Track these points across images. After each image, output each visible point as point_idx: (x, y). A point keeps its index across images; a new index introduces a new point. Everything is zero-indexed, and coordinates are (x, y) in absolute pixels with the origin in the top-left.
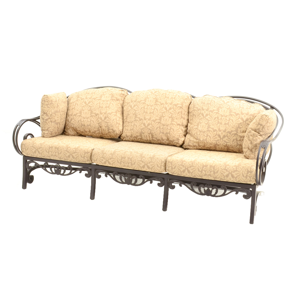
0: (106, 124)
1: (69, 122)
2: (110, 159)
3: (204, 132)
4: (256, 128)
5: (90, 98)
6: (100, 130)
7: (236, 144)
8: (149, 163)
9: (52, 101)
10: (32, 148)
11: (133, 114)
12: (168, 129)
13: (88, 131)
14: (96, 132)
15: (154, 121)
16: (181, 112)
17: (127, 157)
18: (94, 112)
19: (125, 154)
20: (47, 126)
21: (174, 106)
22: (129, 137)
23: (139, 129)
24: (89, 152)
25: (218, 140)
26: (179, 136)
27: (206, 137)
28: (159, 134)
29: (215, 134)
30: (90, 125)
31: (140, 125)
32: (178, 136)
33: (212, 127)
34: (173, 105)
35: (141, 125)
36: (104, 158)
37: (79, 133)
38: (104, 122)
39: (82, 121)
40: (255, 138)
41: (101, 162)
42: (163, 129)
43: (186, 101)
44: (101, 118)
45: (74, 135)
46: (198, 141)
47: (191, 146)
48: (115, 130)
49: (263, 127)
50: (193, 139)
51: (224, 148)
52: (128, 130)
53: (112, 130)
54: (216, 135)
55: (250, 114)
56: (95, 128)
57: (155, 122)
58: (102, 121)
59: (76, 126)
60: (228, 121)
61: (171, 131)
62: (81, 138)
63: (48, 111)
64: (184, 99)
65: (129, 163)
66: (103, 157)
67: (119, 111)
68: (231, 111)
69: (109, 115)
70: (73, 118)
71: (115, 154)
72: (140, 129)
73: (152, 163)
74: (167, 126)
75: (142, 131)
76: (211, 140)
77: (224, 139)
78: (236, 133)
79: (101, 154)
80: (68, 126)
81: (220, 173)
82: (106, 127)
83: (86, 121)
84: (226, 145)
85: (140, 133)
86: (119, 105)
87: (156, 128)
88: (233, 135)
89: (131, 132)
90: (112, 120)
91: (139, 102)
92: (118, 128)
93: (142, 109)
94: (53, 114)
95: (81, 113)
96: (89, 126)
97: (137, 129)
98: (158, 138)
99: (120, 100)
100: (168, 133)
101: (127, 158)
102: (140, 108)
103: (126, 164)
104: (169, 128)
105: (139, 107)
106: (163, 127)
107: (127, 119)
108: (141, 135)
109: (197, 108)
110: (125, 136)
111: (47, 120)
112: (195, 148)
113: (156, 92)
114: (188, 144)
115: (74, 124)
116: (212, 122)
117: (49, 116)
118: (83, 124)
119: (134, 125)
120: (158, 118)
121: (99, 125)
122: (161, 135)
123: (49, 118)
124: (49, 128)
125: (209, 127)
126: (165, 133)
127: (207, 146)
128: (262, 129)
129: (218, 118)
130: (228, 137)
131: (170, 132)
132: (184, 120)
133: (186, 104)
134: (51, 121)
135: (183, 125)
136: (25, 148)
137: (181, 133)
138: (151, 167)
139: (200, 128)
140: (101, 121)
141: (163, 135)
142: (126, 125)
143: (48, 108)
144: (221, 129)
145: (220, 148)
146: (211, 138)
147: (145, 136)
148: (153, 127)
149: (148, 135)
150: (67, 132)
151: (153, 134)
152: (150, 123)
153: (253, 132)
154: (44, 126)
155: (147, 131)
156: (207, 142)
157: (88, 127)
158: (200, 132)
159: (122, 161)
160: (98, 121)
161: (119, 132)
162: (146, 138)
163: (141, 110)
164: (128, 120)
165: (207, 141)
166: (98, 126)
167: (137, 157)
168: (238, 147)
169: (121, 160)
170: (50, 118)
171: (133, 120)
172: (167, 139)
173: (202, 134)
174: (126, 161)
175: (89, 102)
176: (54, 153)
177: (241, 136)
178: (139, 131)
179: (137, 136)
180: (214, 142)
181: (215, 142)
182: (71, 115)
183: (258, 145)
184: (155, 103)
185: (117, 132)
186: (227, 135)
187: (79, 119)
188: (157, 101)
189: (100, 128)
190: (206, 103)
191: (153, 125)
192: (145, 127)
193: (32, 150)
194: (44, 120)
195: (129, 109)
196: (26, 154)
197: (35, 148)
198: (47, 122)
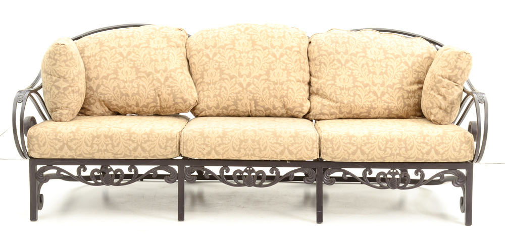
0: (170, 89)
1: (94, 92)
2: (219, 145)
3: (348, 89)
4: (451, 74)
5: (127, 46)
6: (158, 101)
7: (402, 103)
8: (292, 145)
9: (72, 53)
10: (54, 141)
11: (216, 69)
12: (284, 90)
13: (135, 104)
14: (150, 105)
15: (257, 78)
16: (300, 60)
17: (250, 139)
18: (142, 69)
20: (66, 100)
21: (288, 51)
22: (213, 108)
23: (231, 94)
24: (174, 138)
25: (374, 101)
26: (303, 99)
27: (352, 98)
28: (269, 99)
29: (368, 91)
30: (138, 94)
31: (233, 87)
32: (301, 100)
33: (360, 79)
34: (286, 49)
35: (235, 87)
36: (207, 145)
37: (114, 109)
38: (165, 86)
39: (122, 86)
40: (450, 91)
41: (200, 153)
42: (274, 91)
43: (304, 41)
44: (159, 80)
45: (103, 115)
46: (338, 104)
47: (327, 114)
48: (187, 99)
49: (463, 72)
50: (328, 103)
51: (382, 113)
52: (209, 97)
53: (182, 98)
54: (369, 93)
55: (416, 55)
56: (148, 98)
57: (260, 80)
58: (161, 84)
59: (110, 98)
60: (385, 69)
61: (289, 92)
62: (118, 117)
63: (67, 73)
64: (299, 38)
65: (254, 149)
66: (204, 144)
67: (184, 66)
68: (385, 53)
69: (172, 73)
70: (101, 83)
71: (227, 136)
72: (234, 93)
73: (297, 145)
74: (282, 84)
75: (237, 97)
76: (363, 102)
77: (383, 98)
78: (400, 86)
79: (199, 139)
80: (92, 99)
81: (416, 149)
82: (169, 94)
83: (129, 86)
84: (388, 106)
85: (233, 100)
86: (182, 54)
87: (262, 90)
88: (398, 90)
89: (217, 100)
90: (179, 82)
91: (223, 47)
92: (192, 95)
93: (231, 60)
94: (76, 78)
95: (116, 72)
96: (137, 96)
97: (228, 94)
98: (266, 107)
99: (181, 46)
100: (285, 96)
101: (250, 141)
102: (227, 58)
103: (250, 150)
104: (285, 88)
105: (226, 56)
106: (274, 86)
107: (202, 77)
108: (236, 104)
109: (326, 51)
110: (206, 108)
111: (65, 89)
112: (333, 116)
113: (247, 29)
114: (320, 112)
115: (104, 94)
116: (358, 72)
117: (70, 82)
118: (124, 92)
119: (221, 87)
120: (263, 72)
121: (155, 93)
122: (272, 101)
123: (70, 86)
124: (69, 104)
125: (355, 80)
126: (279, 96)
127: (355, 112)
128: (461, 75)
129: (367, 64)
130: (389, 94)
131: (287, 94)
132: (304, 73)
133: (304, 46)
134: (73, 91)
135: (304, 82)
136: (38, 144)
137: (304, 95)
138: (295, 152)
139: (339, 83)
140: (159, 84)
141: (275, 99)
142: (203, 88)
143: (67, 68)
144: (376, 83)
145: (377, 113)
146: (362, 98)
147: (244, 105)
148: (257, 89)
149: (248, 102)
150: (89, 110)
151: (258, 101)
152: (251, 82)
153: (446, 81)
154: (60, 101)
155: (247, 95)
156: (356, 106)
157: (134, 97)
158: (342, 89)
159: (242, 146)
160: (154, 85)
161: (194, 102)
162: (245, 108)
163: (230, 61)
164: (206, 80)
165: (356, 104)
166: (154, 94)
168: (407, 109)
169: (240, 145)
170: (72, 85)
171: (217, 78)
172: (281, 106)
173: (345, 93)
174: (250, 146)
175: (129, 53)
176: (102, 146)
177: (409, 90)
178: (233, 98)
179: (229, 106)
180: (368, 104)
181: (370, 103)
182: (97, 78)
183: (455, 101)
184: (252, 48)
185: (191, 102)
186: (388, 90)
187: (115, 84)
188: (254, 44)
189: (158, 98)
190: (340, 42)
191: (257, 85)
192: (243, 90)
193: (55, 146)
194: (60, 90)
195: (205, 61)
196: (39, 153)
197: (62, 140)
198: (66, 93)
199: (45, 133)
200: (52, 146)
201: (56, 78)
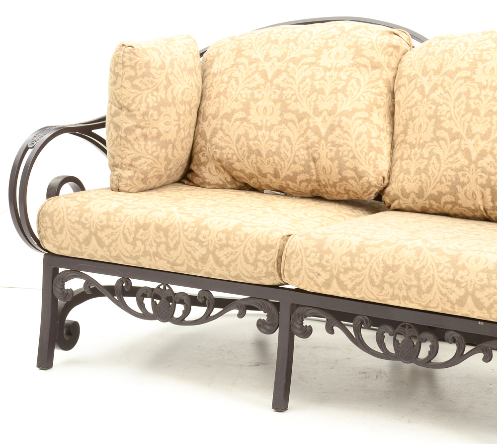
0: (334, 149)
1: (206, 141)
2: (346, 270)
5: (279, 60)
6: (314, 171)
8: (483, 288)
9: (148, 65)
10: (76, 225)
11: (430, 118)
13: (272, 172)
14: (299, 178)
17: (403, 266)
18: (293, 106)
19: (396, 255)
20: (129, 152)
22: (412, 195)
23: (446, 170)
24: (272, 247)
30: (278, 153)
31: (452, 156)
35: (455, 157)
36: (324, 268)
37: (240, 178)
38: (327, 143)
39: (251, 136)
41: (312, 283)
44: (317, 131)
45: (223, 187)
48: (365, 172)
52: (407, 172)
53: (355, 169)
56: (294, 163)
58: (320, 137)
59: (230, 156)
62: (245, 196)
63: (133, 100)
65: (409, 288)
66: (319, 265)
67: (379, 107)
69: (344, 119)
70: (219, 126)
71: (362, 255)
72: (452, 170)
73: (492, 290)
75: (457, 177)
79: (313, 255)
80: (203, 155)
82: (332, 160)
83: (264, 136)
85: (450, 184)
86: (381, 83)
89: (420, 181)
90: (354, 136)
91: (451, 74)
92: (376, 166)
93: (460, 101)
94: (151, 111)
95: (246, 108)
96: (276, 157)
97: (442, 169)
99: (385, 66)
101: (402, 270)
102: (454, 97)
103: (400, 289)
105: (452, 92)
107: (405, 132)
108: (454, 192)
110: (399, 194)
111: (129, 131)
115: (222, 148)
117: (139, 118)
118: (254, 148)
119: (431, 153)
121: (308, 154)
123: (138, 126)
124: (136, 159)
134: (145, 137)
136: (53, 228)
138: (487, 303)
140: (315, 138)
142: (403, 155)
143: (133, 91)
147: (469, 194)
149: (478, 190)
150: (197, 176)
152: (488, 149)
154: (119, 152)
155: (476, 176)
157: (271, 158)
159: (387, 278)
160: (307, 139)
161: (377, 180)
162: (472, 202)
163: (457, 104)
164: (411, 138)
166: (307, 157)
167: (440, 268)
169: (383, 275)
170: (142, 124)
171: (427, 136)
174: (401, 281)
175: (278, 73)
176: (151, 245)
178: (448, 178)
179: (441, 194)
182: (214, 117)
185: (371, 179)
187: (241, 131)
189: (312, 164)
192: (470, 164)
193: (77, 235)
194: (120, 133)
195: (415, 100)
197: (88, 226)
198: (130, 138)
200: (74, 236)
201: (117, 109)
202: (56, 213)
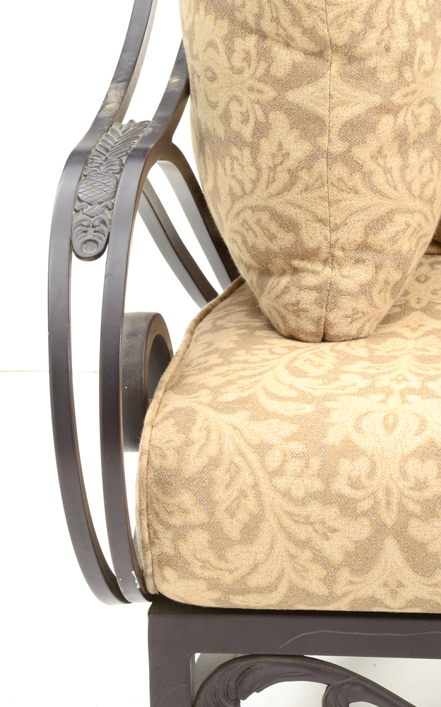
63: (368, 21)
94: (423, 47)
111: (357, 129)
117: (386, 77)
123: (386, 109)
170: (397, 98)
193: (317, 541)
194: (323, 142)
196: (213, 585)
197: (365, 506)
198: (362, 153)
199: (252, 457)
200: (304, 544)
201: (299, 57)
202: (220, 474)
